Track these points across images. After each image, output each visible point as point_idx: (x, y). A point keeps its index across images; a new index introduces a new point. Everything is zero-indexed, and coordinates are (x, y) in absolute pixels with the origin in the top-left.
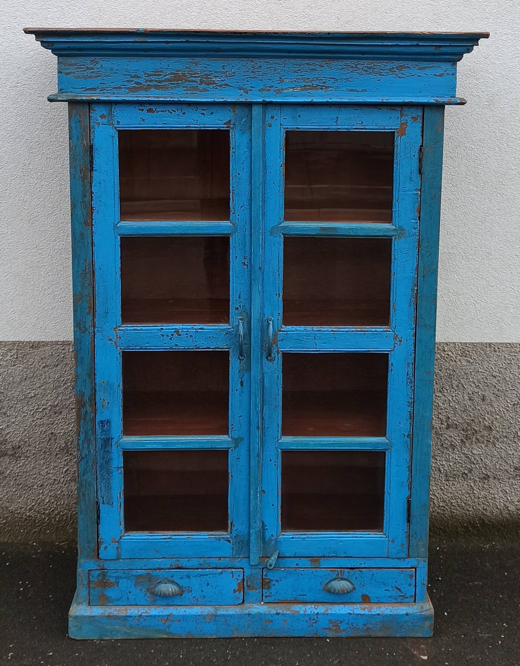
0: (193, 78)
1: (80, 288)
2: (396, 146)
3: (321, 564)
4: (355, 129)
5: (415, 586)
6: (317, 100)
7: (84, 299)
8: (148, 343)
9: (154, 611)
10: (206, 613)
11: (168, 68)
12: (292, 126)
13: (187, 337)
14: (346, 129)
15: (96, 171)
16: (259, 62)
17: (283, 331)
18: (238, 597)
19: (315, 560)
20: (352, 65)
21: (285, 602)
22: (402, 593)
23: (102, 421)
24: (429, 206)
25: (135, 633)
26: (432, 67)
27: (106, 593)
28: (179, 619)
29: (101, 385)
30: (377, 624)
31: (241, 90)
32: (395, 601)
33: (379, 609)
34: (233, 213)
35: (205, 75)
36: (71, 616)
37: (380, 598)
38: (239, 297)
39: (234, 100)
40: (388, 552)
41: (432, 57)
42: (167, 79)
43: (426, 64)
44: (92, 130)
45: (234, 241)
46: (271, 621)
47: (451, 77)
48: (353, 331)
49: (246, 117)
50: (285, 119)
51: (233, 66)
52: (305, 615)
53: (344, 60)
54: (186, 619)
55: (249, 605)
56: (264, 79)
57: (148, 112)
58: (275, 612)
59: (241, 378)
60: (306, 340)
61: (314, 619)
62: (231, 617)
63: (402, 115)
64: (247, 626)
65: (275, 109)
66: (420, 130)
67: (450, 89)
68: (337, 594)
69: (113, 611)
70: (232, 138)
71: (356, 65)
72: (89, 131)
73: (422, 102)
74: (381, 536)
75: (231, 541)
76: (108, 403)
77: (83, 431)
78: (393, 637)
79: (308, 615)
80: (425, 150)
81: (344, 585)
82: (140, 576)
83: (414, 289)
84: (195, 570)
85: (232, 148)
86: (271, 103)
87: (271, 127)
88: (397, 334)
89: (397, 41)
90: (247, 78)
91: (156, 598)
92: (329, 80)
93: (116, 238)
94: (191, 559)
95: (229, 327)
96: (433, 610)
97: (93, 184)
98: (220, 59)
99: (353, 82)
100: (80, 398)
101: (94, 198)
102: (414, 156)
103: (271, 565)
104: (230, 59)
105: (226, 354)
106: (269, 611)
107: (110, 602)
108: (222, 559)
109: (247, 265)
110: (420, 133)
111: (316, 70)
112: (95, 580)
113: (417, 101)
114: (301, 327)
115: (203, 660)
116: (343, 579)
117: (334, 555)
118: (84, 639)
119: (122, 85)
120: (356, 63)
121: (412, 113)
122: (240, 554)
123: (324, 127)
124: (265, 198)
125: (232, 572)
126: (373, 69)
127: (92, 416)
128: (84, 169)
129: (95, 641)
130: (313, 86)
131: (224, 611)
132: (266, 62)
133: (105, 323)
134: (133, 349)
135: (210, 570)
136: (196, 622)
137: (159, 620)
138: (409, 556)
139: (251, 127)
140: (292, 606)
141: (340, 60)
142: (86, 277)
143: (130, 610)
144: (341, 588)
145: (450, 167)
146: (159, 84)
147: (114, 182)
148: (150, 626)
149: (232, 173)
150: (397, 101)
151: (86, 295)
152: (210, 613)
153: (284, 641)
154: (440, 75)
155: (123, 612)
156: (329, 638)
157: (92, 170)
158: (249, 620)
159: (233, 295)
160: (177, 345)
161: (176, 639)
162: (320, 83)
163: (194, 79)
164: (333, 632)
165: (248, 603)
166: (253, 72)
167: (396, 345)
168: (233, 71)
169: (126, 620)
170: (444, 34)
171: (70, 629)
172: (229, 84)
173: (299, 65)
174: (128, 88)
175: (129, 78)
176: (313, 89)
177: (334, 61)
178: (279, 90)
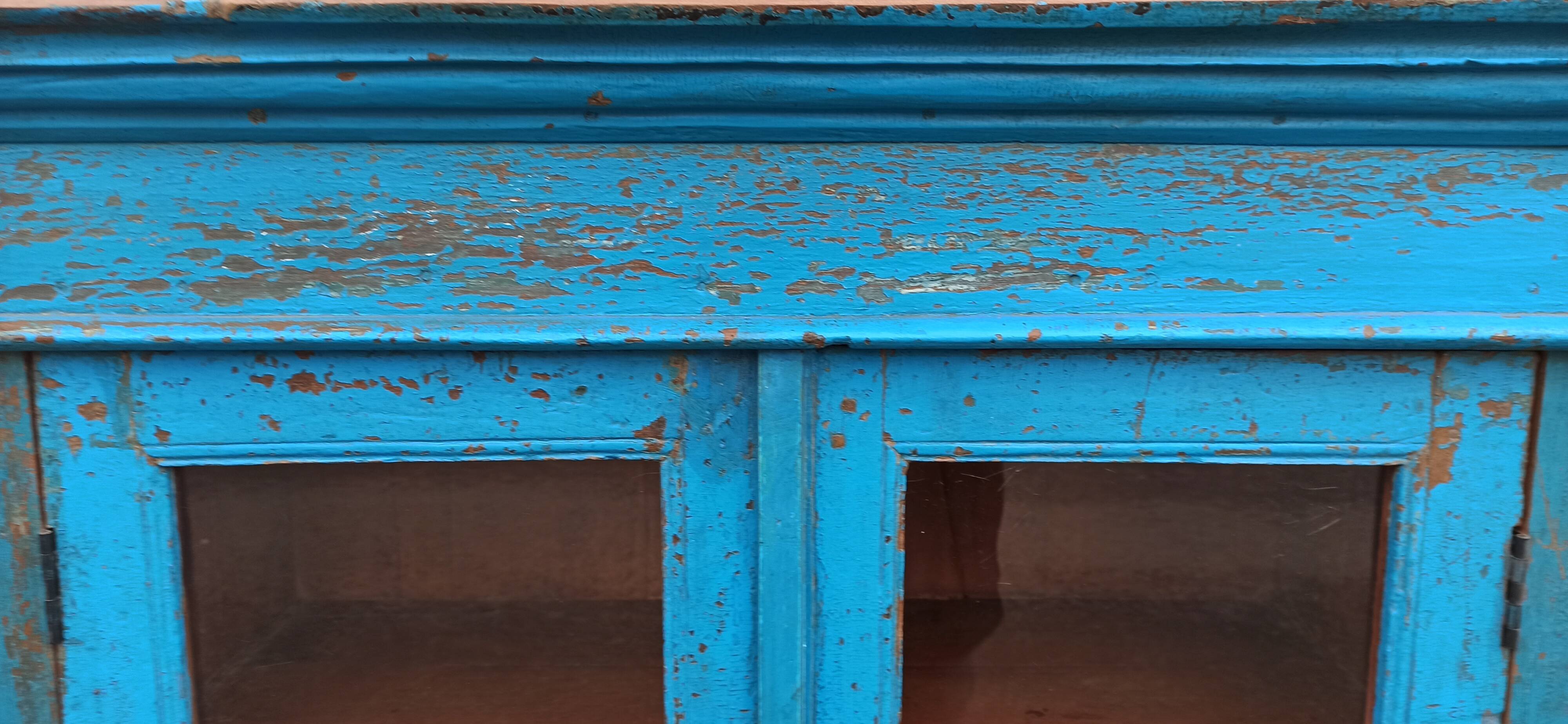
2: (1404, 528)
4: (1217, 454)
6: (1059, 334)
11: (373, 195)
12: (938, 442)
14: (1181, 454)
15: (77, 642)
16: (790, 160)
20: (1221, 169)
31: (710, 286)
35: (545, 222)
42: (370, 243)
44: (48, 471)
50: (906, 410)
51: (670, 183)
57: (293, 389)
63: (1437, 394)
65: (862, 372)
66: (1518, 457)
70: (671, 497)
71: (1239, 170)
72: (34, 475)
80: (1537, 546)
85: (670, 537)
86: (842, 347)
87: (841, 446)
92: (1110, 242)
98: (609, 147)
99: (1220, 249)
102: (1484, 571)
104: (654, 147)
110: (1517, 474)
111: (1048, 194)
119: (171, 272)
121: (1485, 384)
123: (1079, 446)
126: (1319, 185)
139: (752, 446)
141: (1162, 148)
146: (336, 266)
162: (1066, 252)
163: (494, 241)
166: (762, 207)
168: (669, 203)
172: (655, 262)
173: (970, 172)
174: (198, 286)
175: (199, 241)
176: (1035, 280)
177: (1134, 152)
178: (878, 287)
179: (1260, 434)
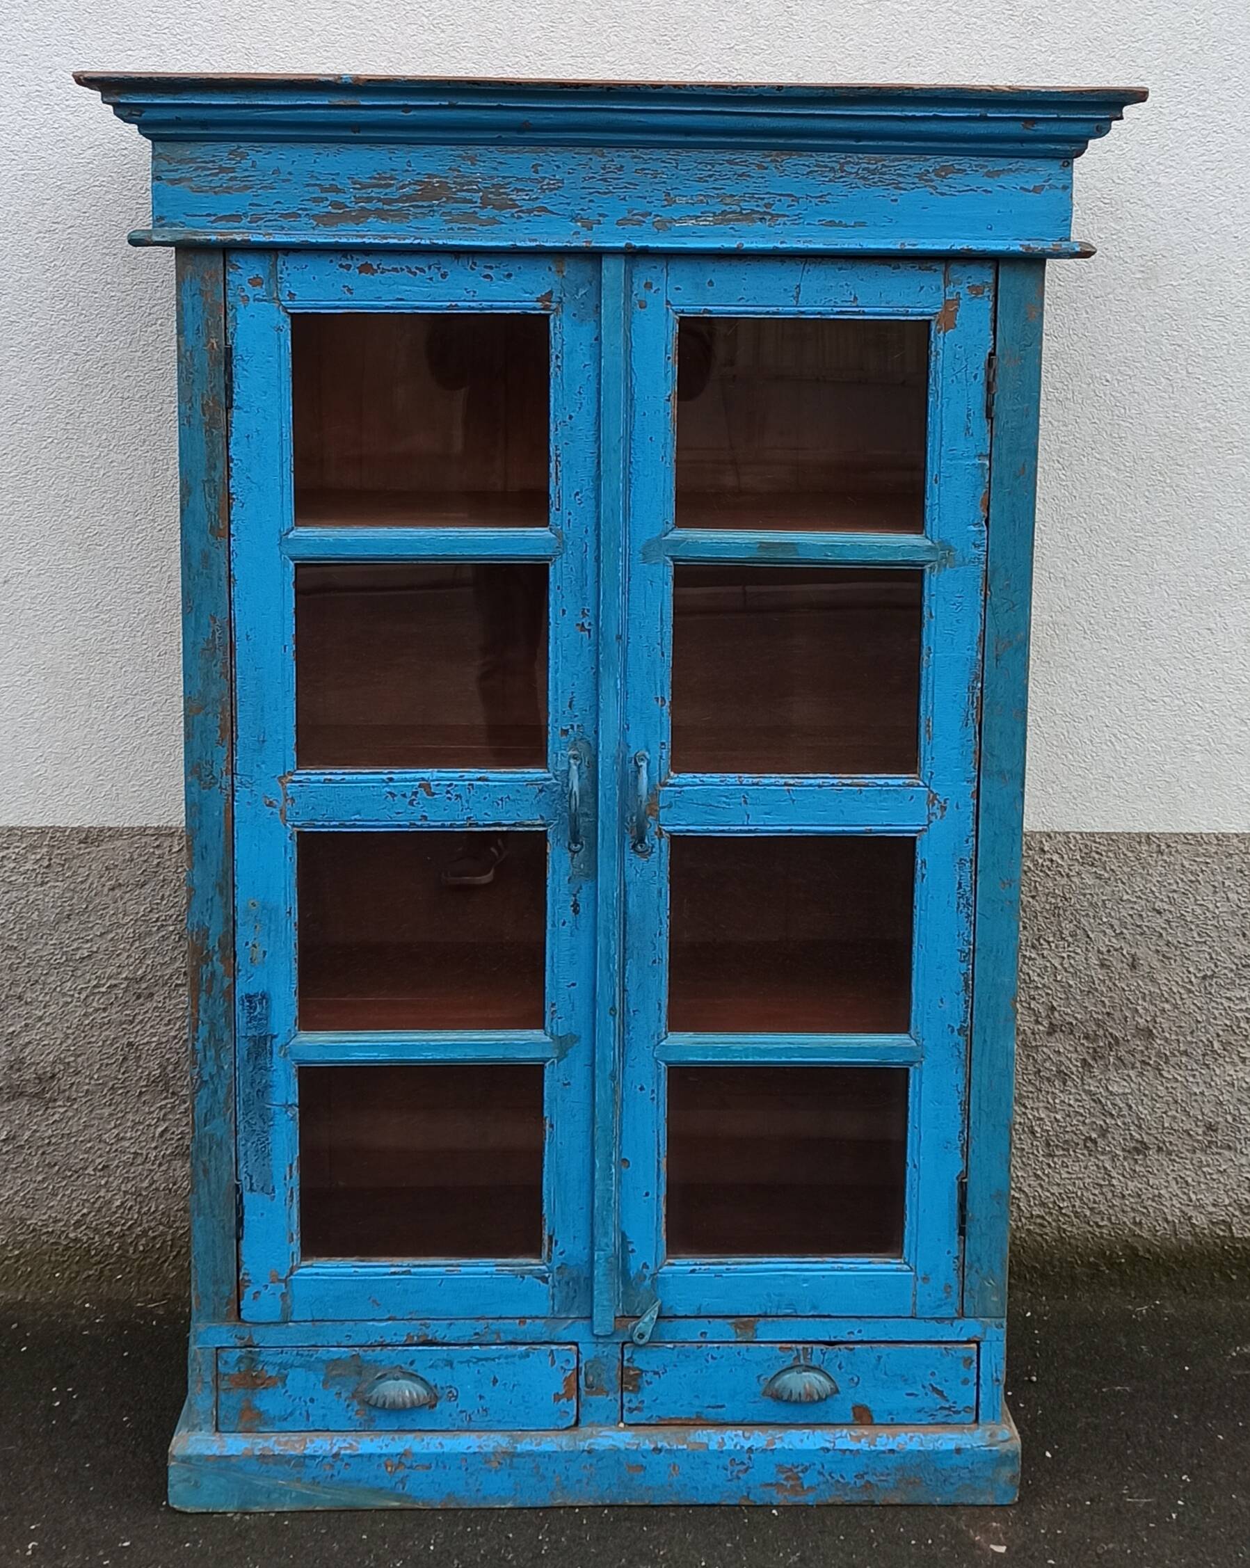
0: (464, 194)
1: (200, 683)
2: (934, 353)
3: (759, 1332)
4: (838, 313)
5: (978, 1384)
6: (753, 246)
7: (209, 709)
8: (358, 813)
9: (369, 1444)
10: (490, 1449)
11: (407, 171)
12: (694, 306)
13: (449, 799)
14: (819, 313)
16: (619, 156)
17: (672, 785)
18: (565, 1412)
19: (743, 1323)
20: (833, 165)
21: (674, 1422)
22: (947, 1401)
23: (251, 997)
24: (1010, 493)
25: (323, 1495)
26: (1017, 170)
27: (257, 1403)
28: (427, 1464)
29: (247, 912)
30: (888, 1475)
31: (577, 221)
32: (930, 1420)
33: (894, 1438)
34: (558, 510)
35: (494, 186)
36: (174, 1456)
37: (895, 1412)
38: (570, 706)
39: (560, 245)
40: (915, 1304)
41: (1017, 146)
42: (404, 196)
43: (1002, 164)
44: (230, 314)
45: (558, 575)
46: (643, 1468)
47: (1059, 193)
48: (833, 785)
49: (588, 284)
50: (678, 289)
51: (558, 167)
52: (722, 1452)
53: (814, 154)
54: (443, 1462)
55: (590, 1429)
56: (630, 197)
57: (360, 272)
58: (652, 1446)
59: (575, 895)
60: (724, 805)
61: (743, 1463)
62: (550, 1457)
63: (947, 283)
64: (585, 1480)
65: (655, 267)
66: (990, 315)
67: (1059, 222)
68: (795, 1402)
69: (273, 1443)
70: (555, 334)
71: (842, 165)
72: (223, 316)
73: (993, 251)
74: (899, 1266)
75: (550, 1279)
76: (265, 953)
77: (206, 1020)
78: (926, 1506)
79: (729, 1452)
80: (1001, 363)
81: (812, 1381)
82: (335, 1363)
83: (974, 688)
84: (466, 1348)
85: (554, 357)
86: (645, 253)
87: (645, 307)
88: (935, 791)
89: (935, 109)
90: (591, 193)
91: (374, 1413)
92: (780, 200)
93: (285, 565)
94: (456, 1322)
95: (547, 775)
96: (1017, 1443)
97: (232, 440)
98: (527, 149)
99: (835, 205)
100: (199, 942)
101: (233, 473)
102: (975, 377)
103: (641, 1336)
104: (551, 148)
105: (539, 839)
106: (639, 1444)
107: (266, 1424)
108: (528, 1321)
109: (589, 631)
110: (988, 324)
111: (749, 176)
112: (231, 1372)
113: (981, 247)
114: (713, 775)
115: (484, 1557)
116: (809, 1368)
117: (789, 1311)
118: (204, 1510)
119: (301, 209)
120: (842, 161)
121: (970, 277)
122: (569, 1309)
123: (768, 309)
124: (630, 473)
125: (552, 1351)
126: (881, 174)
127: (226, 984)
128: (211, 404)
129: (229, 1515)
130: (742, 214)
131: (531, 1444)
132: (635, 157)
133: (258, 766)
134: (323, 826)
135: (500, 1347)
136: (467, 1469)
137: (379, 1466)
138: (962, 1315)
139: (598, 307)
140: (692, 1431)
141: (805, 153)
142: (214, 658)
143: (312, 1442)
144: (805, 1388)
145: (1056, 424)
146: (386, 207)
147: (281, 435)
148: (359, 1481)
149: (555, 416)
150: (936, 247)
151: (213, 699)
152: (499, 1450)
153: (672, 1514)
154: (1037, 190)
155: (297, 1446)
156: (776, 1507)
157: (229, 408)
158: (591, 1465)
159: (556, 700)
160: (425, 818)
161: (420, 1510)
162: (758, 206)
163: (467, 195)
164: (786, 1494)
165: (589, 1426)
166: (605, 180)
167: (933, 818)
168: (557, 177)
169: (303, 1465)
170: (1043, 90)
171: (173, 1486)
172: (549, 208)
173: (710, 164)
174: (314, 217)
175: (318, 194)
176: (742, 220)
177: (791, 155)
178: (663, 222)
179: (858, 302)
